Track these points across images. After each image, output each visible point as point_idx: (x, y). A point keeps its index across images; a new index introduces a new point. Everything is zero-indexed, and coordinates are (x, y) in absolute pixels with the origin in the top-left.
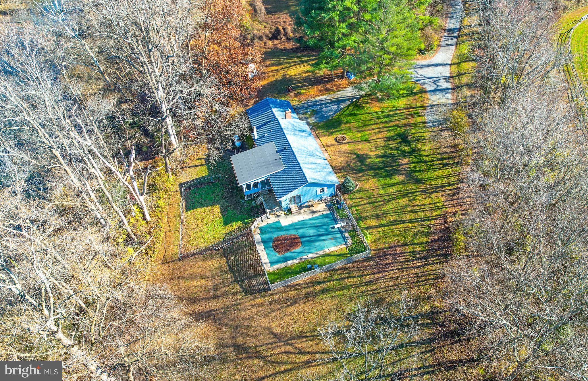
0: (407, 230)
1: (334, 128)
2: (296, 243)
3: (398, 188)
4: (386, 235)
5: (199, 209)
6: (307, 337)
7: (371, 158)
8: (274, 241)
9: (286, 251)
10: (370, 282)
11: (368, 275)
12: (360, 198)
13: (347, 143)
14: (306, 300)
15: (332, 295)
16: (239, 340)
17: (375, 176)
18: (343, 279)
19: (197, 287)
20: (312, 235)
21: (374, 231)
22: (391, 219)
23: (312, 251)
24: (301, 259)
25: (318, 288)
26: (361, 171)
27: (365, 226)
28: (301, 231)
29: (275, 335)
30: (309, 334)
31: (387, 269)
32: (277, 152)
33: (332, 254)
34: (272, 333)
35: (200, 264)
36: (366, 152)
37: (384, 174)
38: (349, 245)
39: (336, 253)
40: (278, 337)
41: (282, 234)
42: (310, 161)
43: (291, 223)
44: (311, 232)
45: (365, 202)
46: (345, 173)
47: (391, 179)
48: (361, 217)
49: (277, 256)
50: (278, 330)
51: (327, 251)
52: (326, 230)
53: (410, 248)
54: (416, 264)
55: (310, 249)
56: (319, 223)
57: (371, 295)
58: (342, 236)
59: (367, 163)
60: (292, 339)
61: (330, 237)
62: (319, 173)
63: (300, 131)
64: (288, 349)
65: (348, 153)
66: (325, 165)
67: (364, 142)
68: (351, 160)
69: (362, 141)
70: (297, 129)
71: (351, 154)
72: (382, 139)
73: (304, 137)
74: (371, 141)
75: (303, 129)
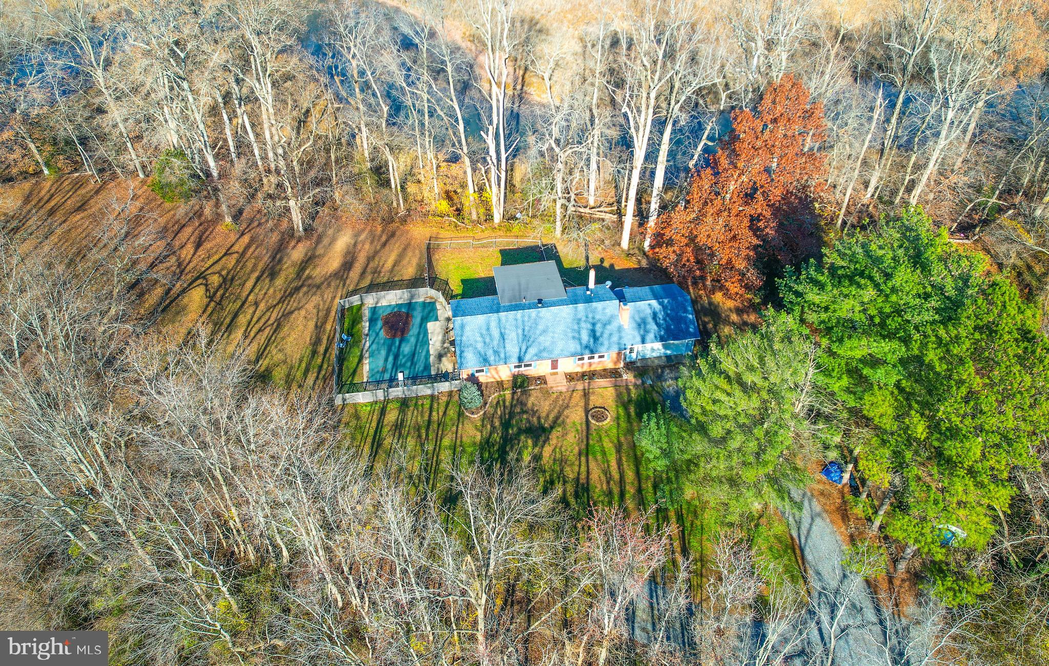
2: (395, 333)
4: (359, 428)
6: (273, 334)
7: (535, 446)
8: (407, 313)
9: (386, 323)
13: (587, 422)
14: (313, 338)
15: (305, 359)
16: (304, 290)
17: (488, 442)
18: (319, 373)
19: (386, 261)
20: (401, 348)
21: (375, 417)
22: (387, 442)
23: (374, 346)
24: (367, 335)
25: (321, 349)
26: (506, 425)
27: (388, 409)
28: (412, 339)
29: (291, 313)
30: (274, 337)
32: (540, 299)
33: (360, 366)
34: (295, 310)
35: (415, 262)
36: (553, 442)
38: (364, 384)
39: (359, 369)
40: (287, 315)
41: (416, 320)
42: (507, 331)
43: (430, 331)
44: (406, 349)
45: (435, 418)
48: (408, 407)
49: (383, 314)
50: (295, 314)
51: (367, 361)
52: (403, 365)
55: (378, 343)
56: (418, 359)
58: (383, 380)
59: (522, 437)
60: (279, 324)
61: (389, 366)
62: (479, 339)
63: (593, 333)
64: (270, 322)
65: (557, 418)
66: (502, 355)
67: (583, 447)
68: (539, 418)
69: (588, 445)
70: (598, 328)
71: (555, 422)
72: (583, 476)
73: (577, 335)
74: (583, 459)
75: (601, 339)
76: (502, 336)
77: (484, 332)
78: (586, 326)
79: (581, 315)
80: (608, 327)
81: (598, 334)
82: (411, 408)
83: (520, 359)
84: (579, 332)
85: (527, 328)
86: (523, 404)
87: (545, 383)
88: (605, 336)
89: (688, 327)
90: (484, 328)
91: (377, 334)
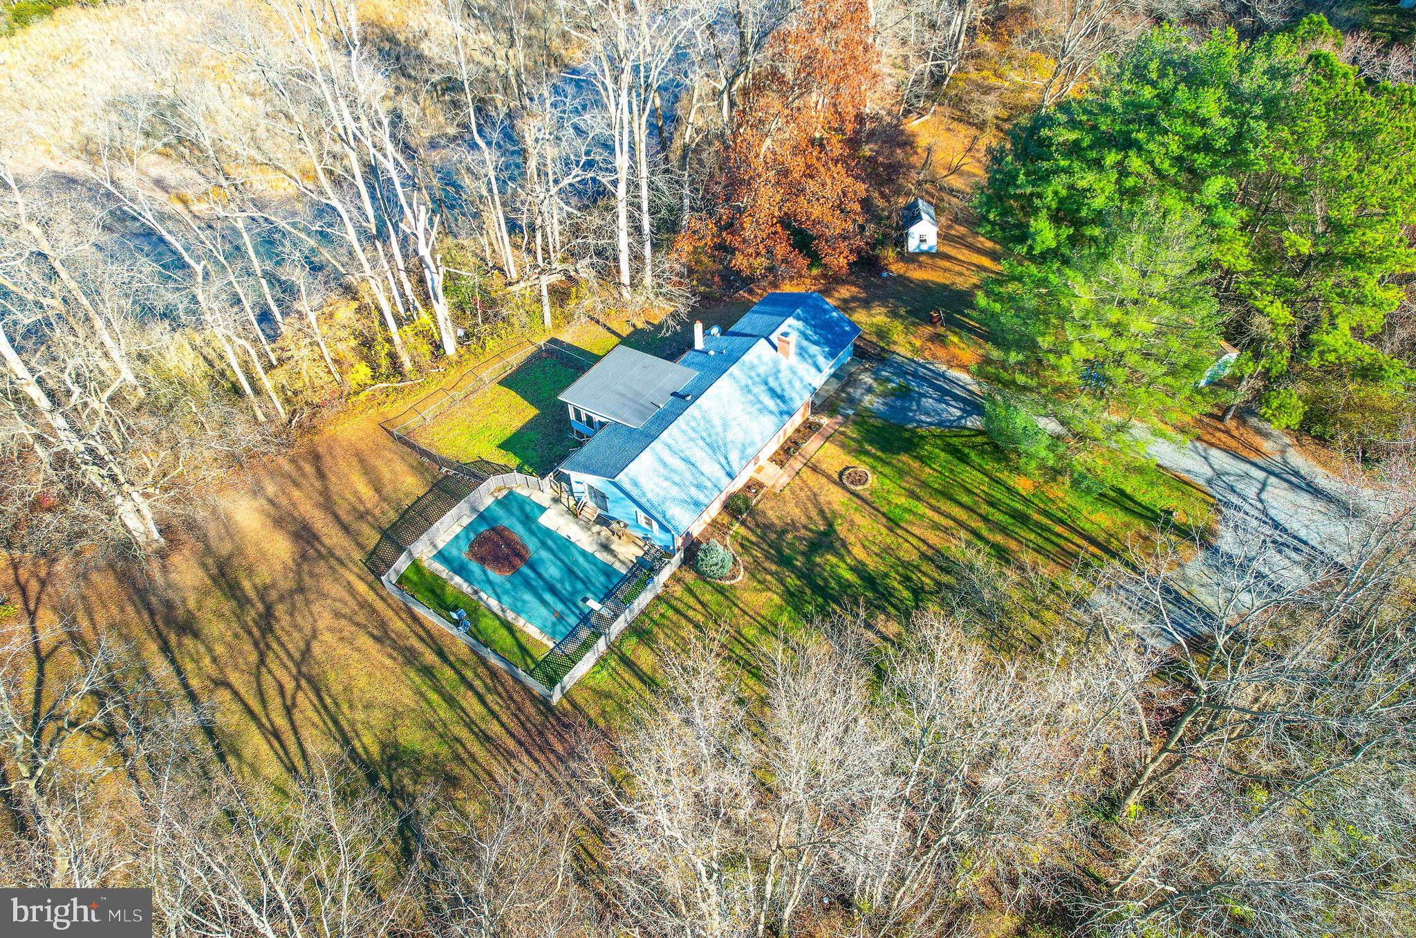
1: (882, 449)
2: (510, 563)
4: (626, 704)
5: (514, 393)
6: (321, 700)
7: (842, 558)
8: (493, 529)
9: (482, 560)
10: (485, 738)
11: (503, 725)
12: (701, 603)
13: (853, 493)
14: (395, 654)
15: (424, 688)
16: (280, 610)
17: (791, 595)
18: (470, 687)
19: (355, 493)
20: (546, 575)
21: (627, 676)
23: (505, 599)
24: (476, 592)
25: (430, 657)
26: (785, 561)
27: (628, 654)
28: (544, 554)
29: (307, 651)
30: (328, 701)
31: (537, 754)
32: (673, 394)
33: (518, 635)
34: (308, 644)
36: (852, 539)
37: (808, 608)
38: (559, 652)
39: (523, 640)
40: (304, 658)
42: (688, 453)
43: (553, 528)
44: (552, 571)
45: (698, 617)
46: (754, 539)
48: (649, 632)
49: (462, 553)
50: (317, 649)
51: (521, 623)
52: (575, 592)
55: (506, 592)
56: (584, 571)
57: (457, 757)
58: (574, 629)
59: (818, 560)
60: (310, 680)
61: (559, 607)
62: (667, 484)
63: (773, 393)
64: (290, 686)
65: (822, 512)
66: (709, 484)
67: (884, 520)
68: (805, 527)
69: (884, 514)
70: (773, 383)
71: (824, 517)
72: (924, 548)
73: (760, 406)
74: (899, 531)
75: (785, 394)
76: (686, 460)
77: (663, 471)
78: (760, 390)
79: (745, 380)
80: (780, 375)
81: (779, 390)
82: (655, 629)
83: (731, 476)
84: (759, 402)
85: (704, 434)
86: (769, 527)
87: (761, 486)
88: (786, 386)
89: (842, 328)
90: (660, 467)
91: (489, 582)
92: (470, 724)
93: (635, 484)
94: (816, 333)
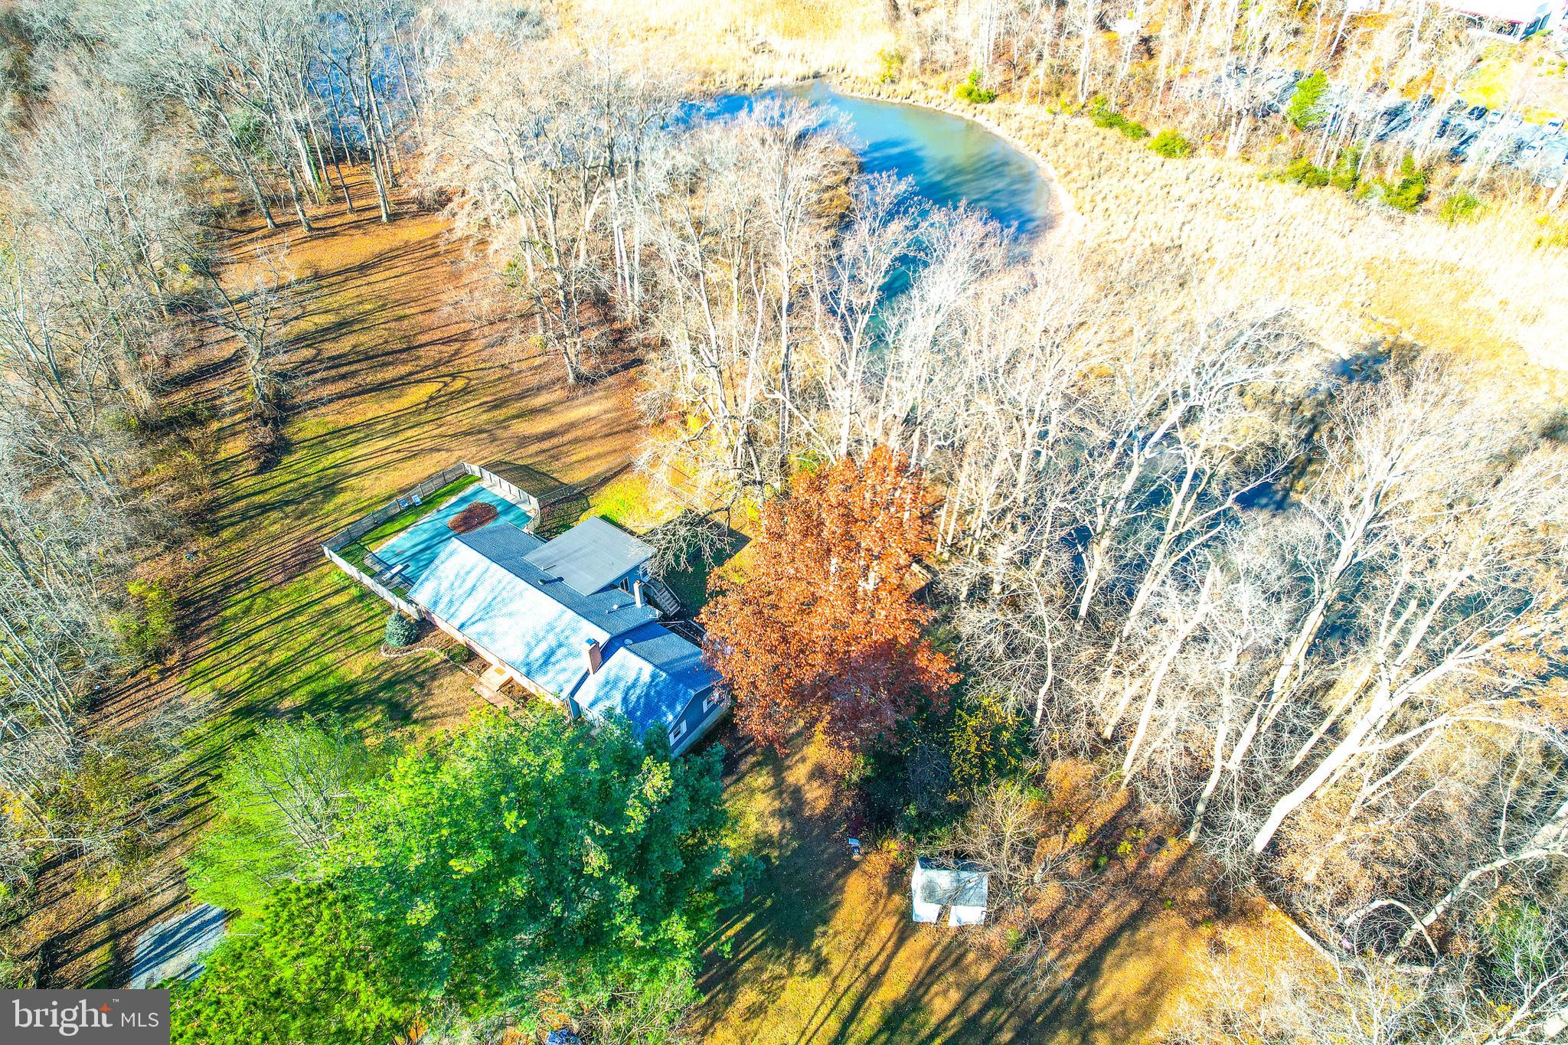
0: (267, 610)
2: (460, 525)
3: (294, 679)
4: (306, 589)
6: (395, 461)
8: (496, 513)
9: (469, 510)
16: (483, 435)
17: (350, 687)
19: (582, 451)
21: (330, 589)
22: (300, 619)
26: (390, 685)
27: (346, 591)
29: (441, 450)
32: (561, 579)
33: (393, 534)
34: (445, 449)
35: (595, 470)
37: (331, 697)
38: (369, 555)
39: (388, 537)
40: (434, 450)
45: (358, 629)
46: (422, 667)
47: (310, 693)
48: (360, 601)
53: (255, 590)
54: (245, 574)
57: (314, 518)
60: (416, 455)
62: (452, 577)
63: (549, 654)
65: (434, 717)
66: (452, 611)
68: (422, 702)
71: (425, 719)
73: (533, 644)
75: (550, 667)
76: (474, 588)
77: (462, 573)
78: (552, 641)
79: (560, 626)
80: (570, 659)
81: (553, 659)
82: (360, 605)
83: (462, 626)
84: (538, 642)
85: (499, 599)
87: (482, 674)
88: (559, 667)
90: (468, 569)
92: (336, 520)
93: (451, 554)
94: (639, 698)
